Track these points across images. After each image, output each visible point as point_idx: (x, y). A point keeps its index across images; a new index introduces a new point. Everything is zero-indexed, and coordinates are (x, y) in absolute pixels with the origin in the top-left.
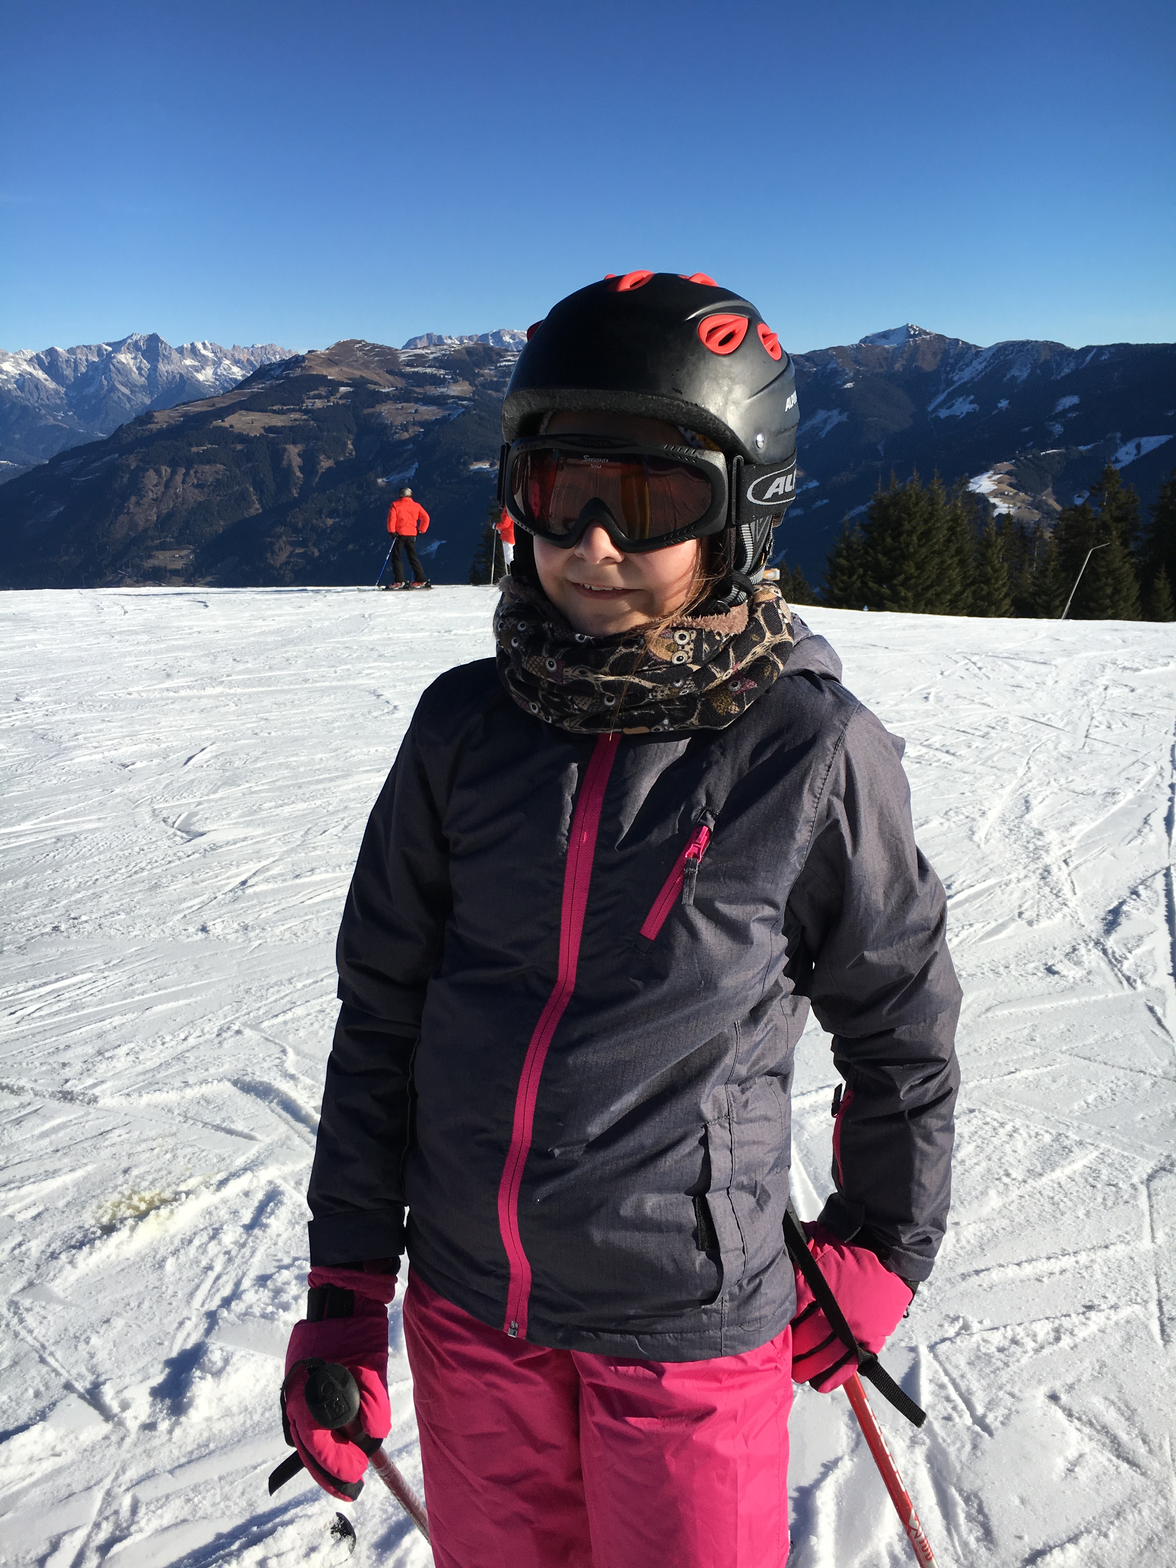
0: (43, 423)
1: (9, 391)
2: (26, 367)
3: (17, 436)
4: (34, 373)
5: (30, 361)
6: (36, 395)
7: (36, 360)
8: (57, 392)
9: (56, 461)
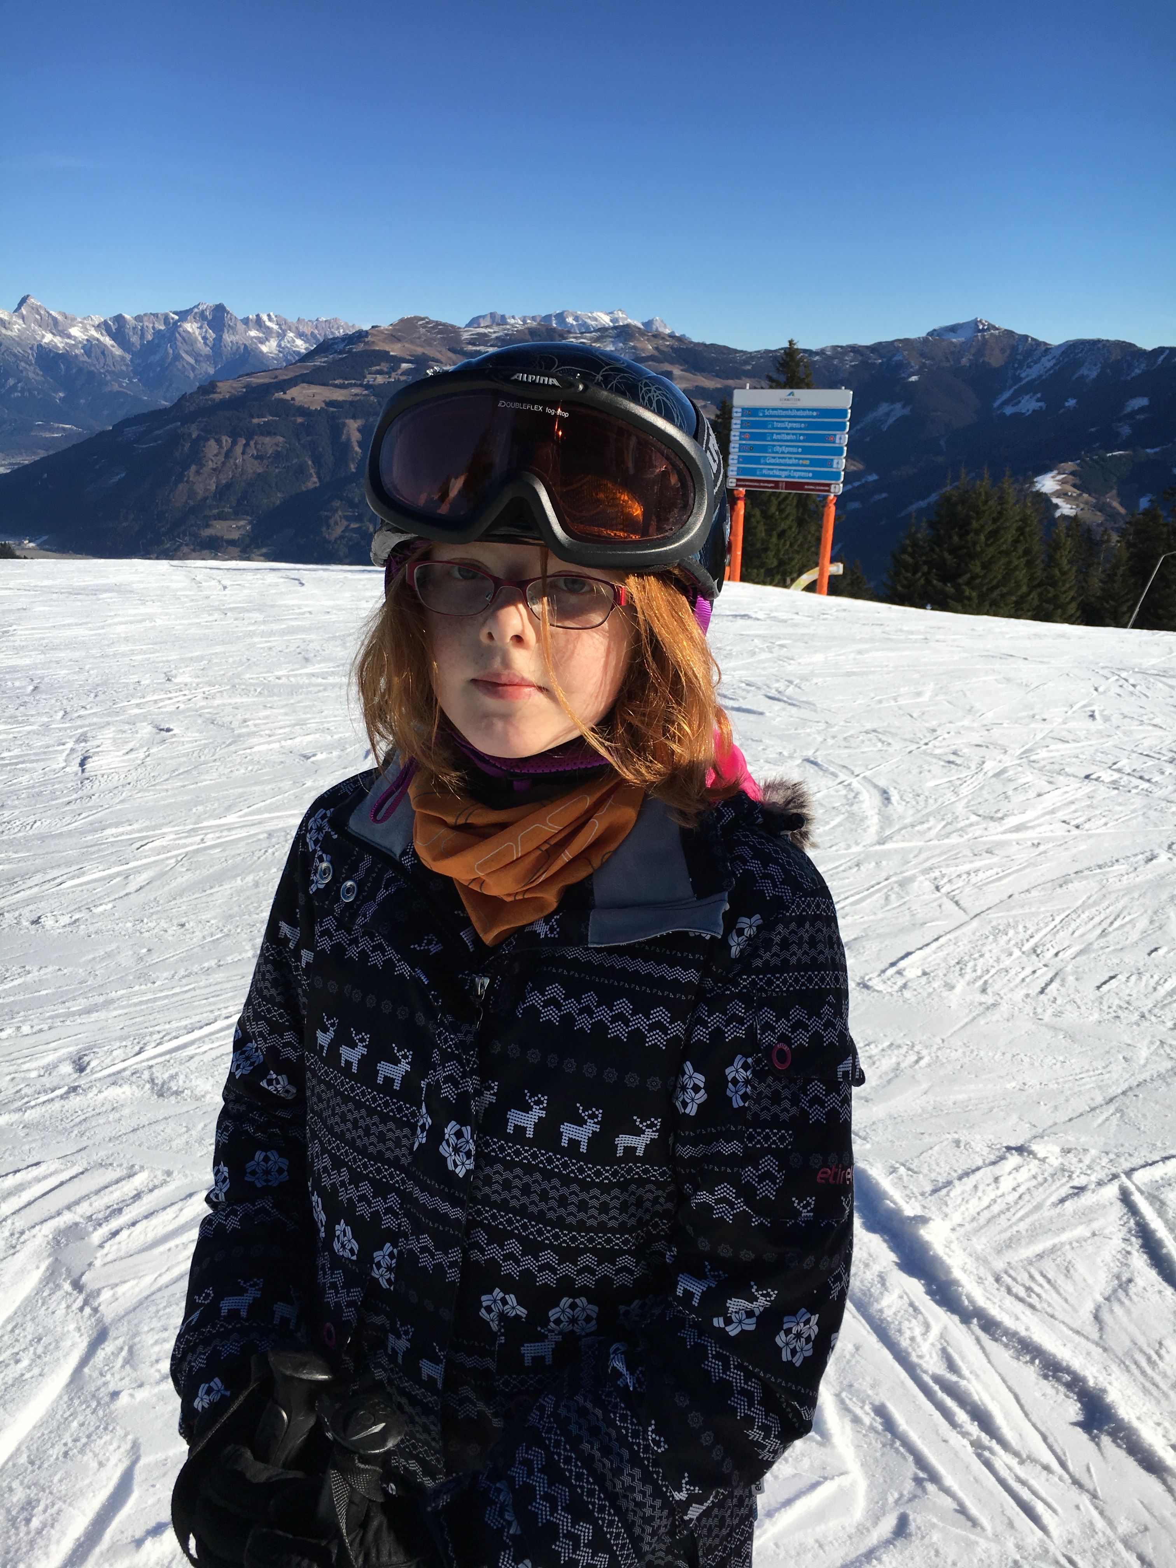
0: (108, 389)
1: (76, 355)
2: (94, 333)
3: (82, 401)
4: (102, 339)
5: (98, 327)
6: (102, 361)
7: (104, 327)
8: (123, 358)
9: (119, 427)
